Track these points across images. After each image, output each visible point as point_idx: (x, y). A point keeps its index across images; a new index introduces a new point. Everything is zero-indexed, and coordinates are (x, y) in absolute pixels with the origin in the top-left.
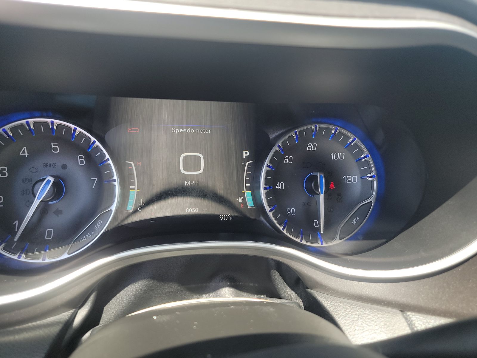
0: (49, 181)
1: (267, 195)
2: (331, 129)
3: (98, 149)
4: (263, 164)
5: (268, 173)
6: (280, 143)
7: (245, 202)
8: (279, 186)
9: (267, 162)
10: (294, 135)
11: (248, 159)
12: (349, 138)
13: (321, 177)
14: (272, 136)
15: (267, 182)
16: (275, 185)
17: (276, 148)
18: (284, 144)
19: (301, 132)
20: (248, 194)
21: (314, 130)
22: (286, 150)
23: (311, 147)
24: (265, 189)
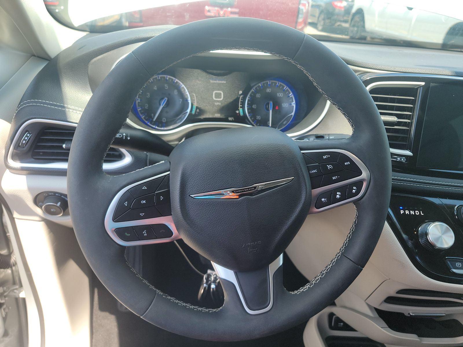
0: (165, 99)
1: (248, 109)
2: (277, 83)
3: (183, 87)
4: (247, 96)
5: (249, 100)
6: (254, 88)
7: (239, 113)
8: (254, 106)
9: (248, 96)
10: (260, 85)
11: (241, 94)
12: (284, 87)
13: (271, 103)
14: (252, 85)
15: (248, 104)
16: (252, 106)
17: (253, 90)
18: (256, 88)
19: (264, 84)
20: (241, 110)
21: (269, 83)
22: (257, 91)
23: (268, 90)
24: (247, 107)
